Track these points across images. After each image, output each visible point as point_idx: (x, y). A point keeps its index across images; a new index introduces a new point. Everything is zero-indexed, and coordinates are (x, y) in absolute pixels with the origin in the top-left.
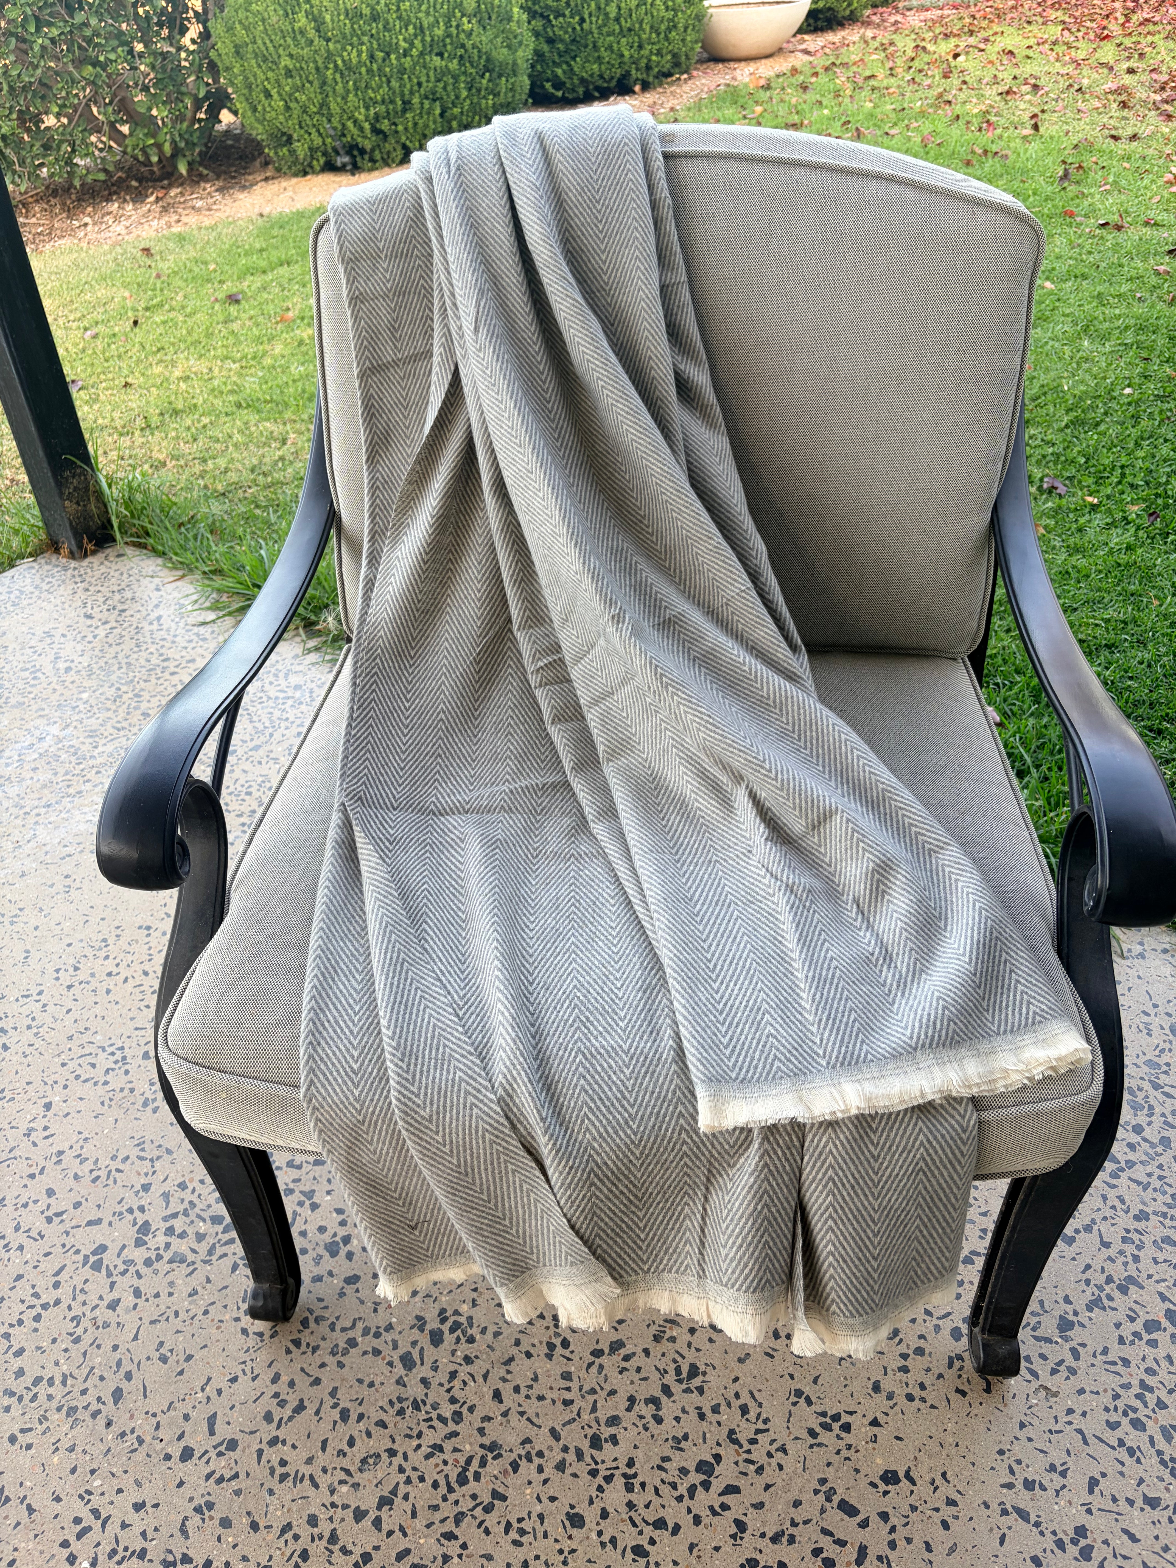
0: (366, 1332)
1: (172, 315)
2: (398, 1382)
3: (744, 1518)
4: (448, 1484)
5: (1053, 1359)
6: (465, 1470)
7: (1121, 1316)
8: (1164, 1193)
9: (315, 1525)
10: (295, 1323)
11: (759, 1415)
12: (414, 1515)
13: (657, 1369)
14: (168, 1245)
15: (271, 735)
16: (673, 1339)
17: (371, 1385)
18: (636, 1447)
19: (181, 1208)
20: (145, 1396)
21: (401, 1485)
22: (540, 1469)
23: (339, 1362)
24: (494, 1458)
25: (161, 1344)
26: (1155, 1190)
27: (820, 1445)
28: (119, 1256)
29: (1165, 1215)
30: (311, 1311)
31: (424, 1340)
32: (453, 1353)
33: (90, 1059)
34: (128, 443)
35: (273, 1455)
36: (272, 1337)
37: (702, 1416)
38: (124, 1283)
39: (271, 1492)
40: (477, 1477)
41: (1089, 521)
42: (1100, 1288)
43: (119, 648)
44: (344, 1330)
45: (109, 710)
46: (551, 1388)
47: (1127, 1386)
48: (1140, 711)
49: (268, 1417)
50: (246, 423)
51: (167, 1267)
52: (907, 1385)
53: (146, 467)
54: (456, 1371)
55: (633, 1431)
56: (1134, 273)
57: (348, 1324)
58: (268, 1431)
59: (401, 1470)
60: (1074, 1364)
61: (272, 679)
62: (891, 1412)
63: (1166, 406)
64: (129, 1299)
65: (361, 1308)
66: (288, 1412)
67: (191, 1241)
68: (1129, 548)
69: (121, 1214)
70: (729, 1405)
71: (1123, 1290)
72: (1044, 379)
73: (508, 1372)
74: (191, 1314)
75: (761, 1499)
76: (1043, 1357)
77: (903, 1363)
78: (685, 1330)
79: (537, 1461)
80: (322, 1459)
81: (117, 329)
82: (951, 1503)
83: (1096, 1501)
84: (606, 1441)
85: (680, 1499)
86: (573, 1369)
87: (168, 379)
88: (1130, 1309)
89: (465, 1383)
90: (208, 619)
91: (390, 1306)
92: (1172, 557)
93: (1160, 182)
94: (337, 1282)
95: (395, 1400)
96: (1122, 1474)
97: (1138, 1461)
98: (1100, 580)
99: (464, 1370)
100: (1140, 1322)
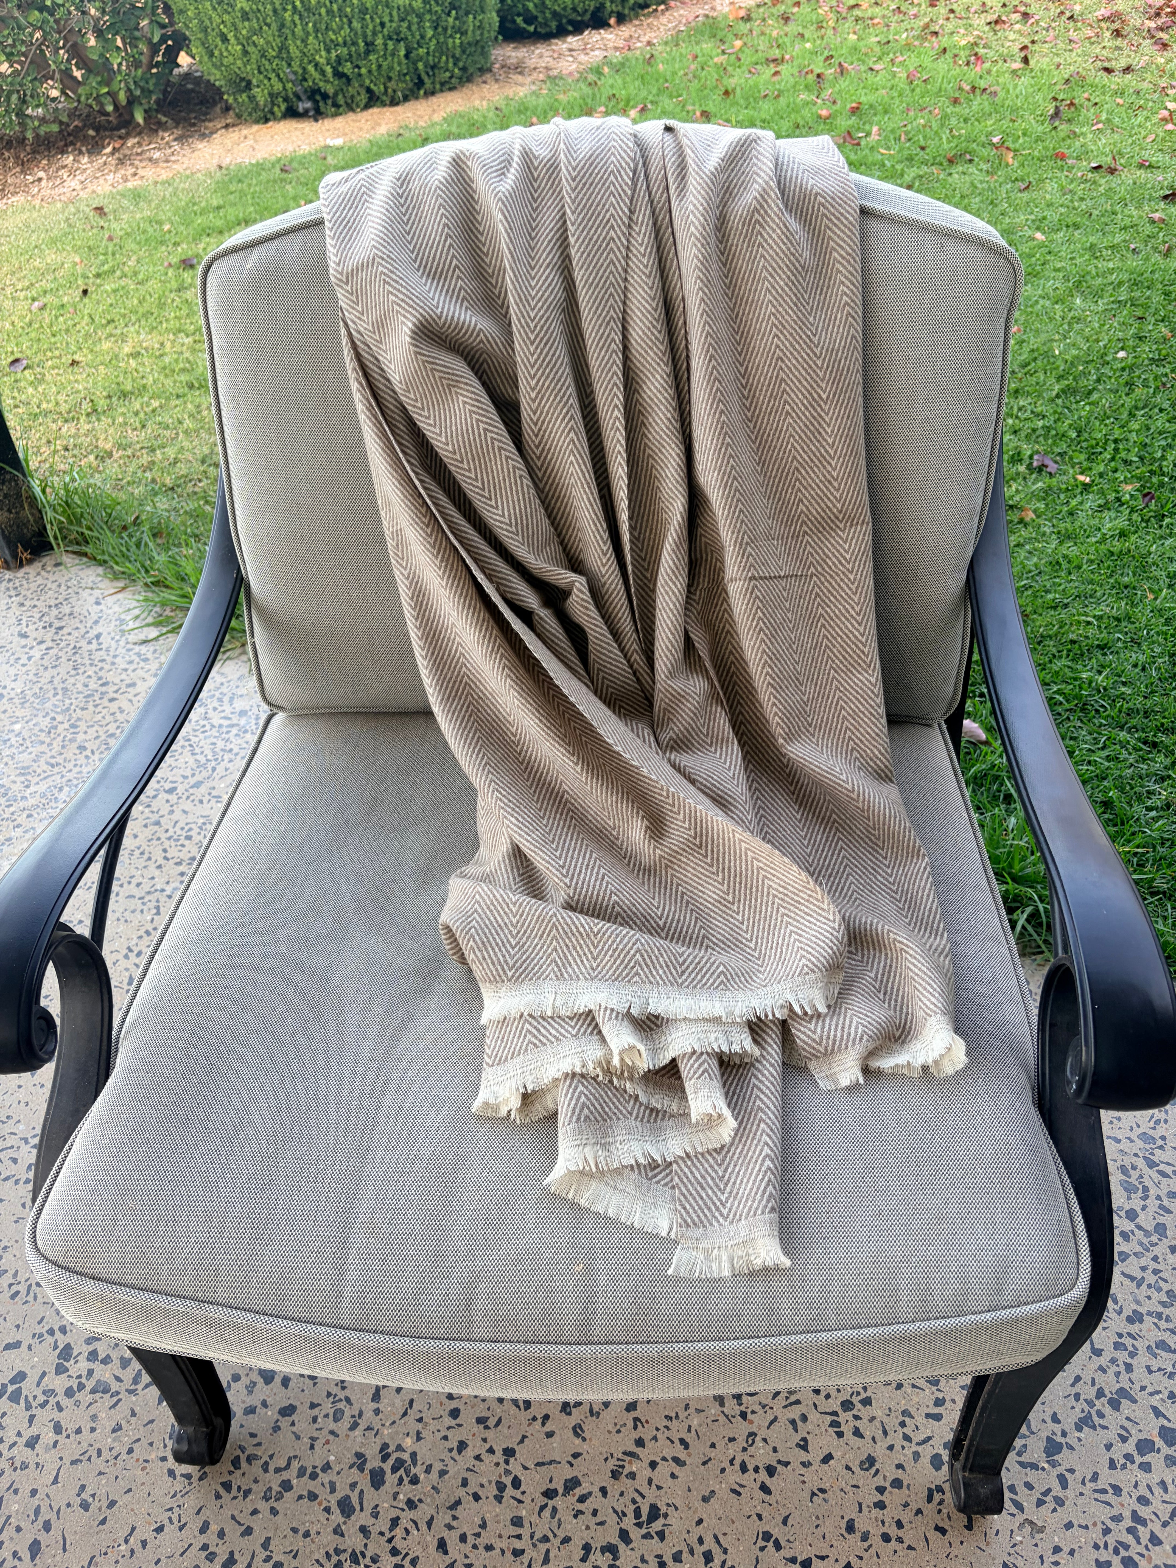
0: (302, 1472)
1: (123, 282)
2: (335, 1531)
5: (1039, 1488)
7: (1112, 1435)
8: (1159, 1290)
10: (225, 1464)
11: (724, 1562)
13: (615, 1511)
14: (90, 1372)
15: (214, 769)
16: (632, 1476)
17: (307, 1535)
20: (65, 1549)
23: (272, 1509)
25: (83, 1487)
26: (1149, 1286)
28: (38, 1385)
29: (1159, 1316)
30: (242, 1449)
31: (364, 1481)
32: (395, 1496)
33: (11, 1153)
34: (73, 431)
36: (200, 1479)
38: (45, 1416)
41: (1081, 503)
42: (1090, 1403)
43: (55, 672)
44: (278, 1470)
45: (43, 743)
46: (500, 1536)
47: (1117, 1519)
48: (1134, 722)
50: (199, 406)
51: (89, 1398)
52: (883, 1522)
53: (92, 458)
54: (398, 1518)
56: (1128, 221)
57: (282, 1464)
60: (1061, 1494)
61: (216, 704)
62: (865, 1555)
63: (1162, 370)
64: (48, 1436)
65: (297, 1444)
67: (115, 1367)
68: (1123, 534)
69: (41, 1335)
70: (692, 1552)
71: (1115, 1405)
72: (1034, 342)
73: (455, 1518)
74: (115, 1453)
76: (1029, 1486)
77: (879, 1497)
78: (646, 1464)
81: (65, 299)
86: (524, 1513)
87: (117, 356)
88: (1122, 1427)
89: (407, 1532)
90: (151, 637)
91: (328, 1442)
92: (1167, 543)
93: (1155, 119)
94: (271, 1413)
95: (332, 1552)
98: (1092, 572)
99: (406, 1516)
100: (1132, 1442)
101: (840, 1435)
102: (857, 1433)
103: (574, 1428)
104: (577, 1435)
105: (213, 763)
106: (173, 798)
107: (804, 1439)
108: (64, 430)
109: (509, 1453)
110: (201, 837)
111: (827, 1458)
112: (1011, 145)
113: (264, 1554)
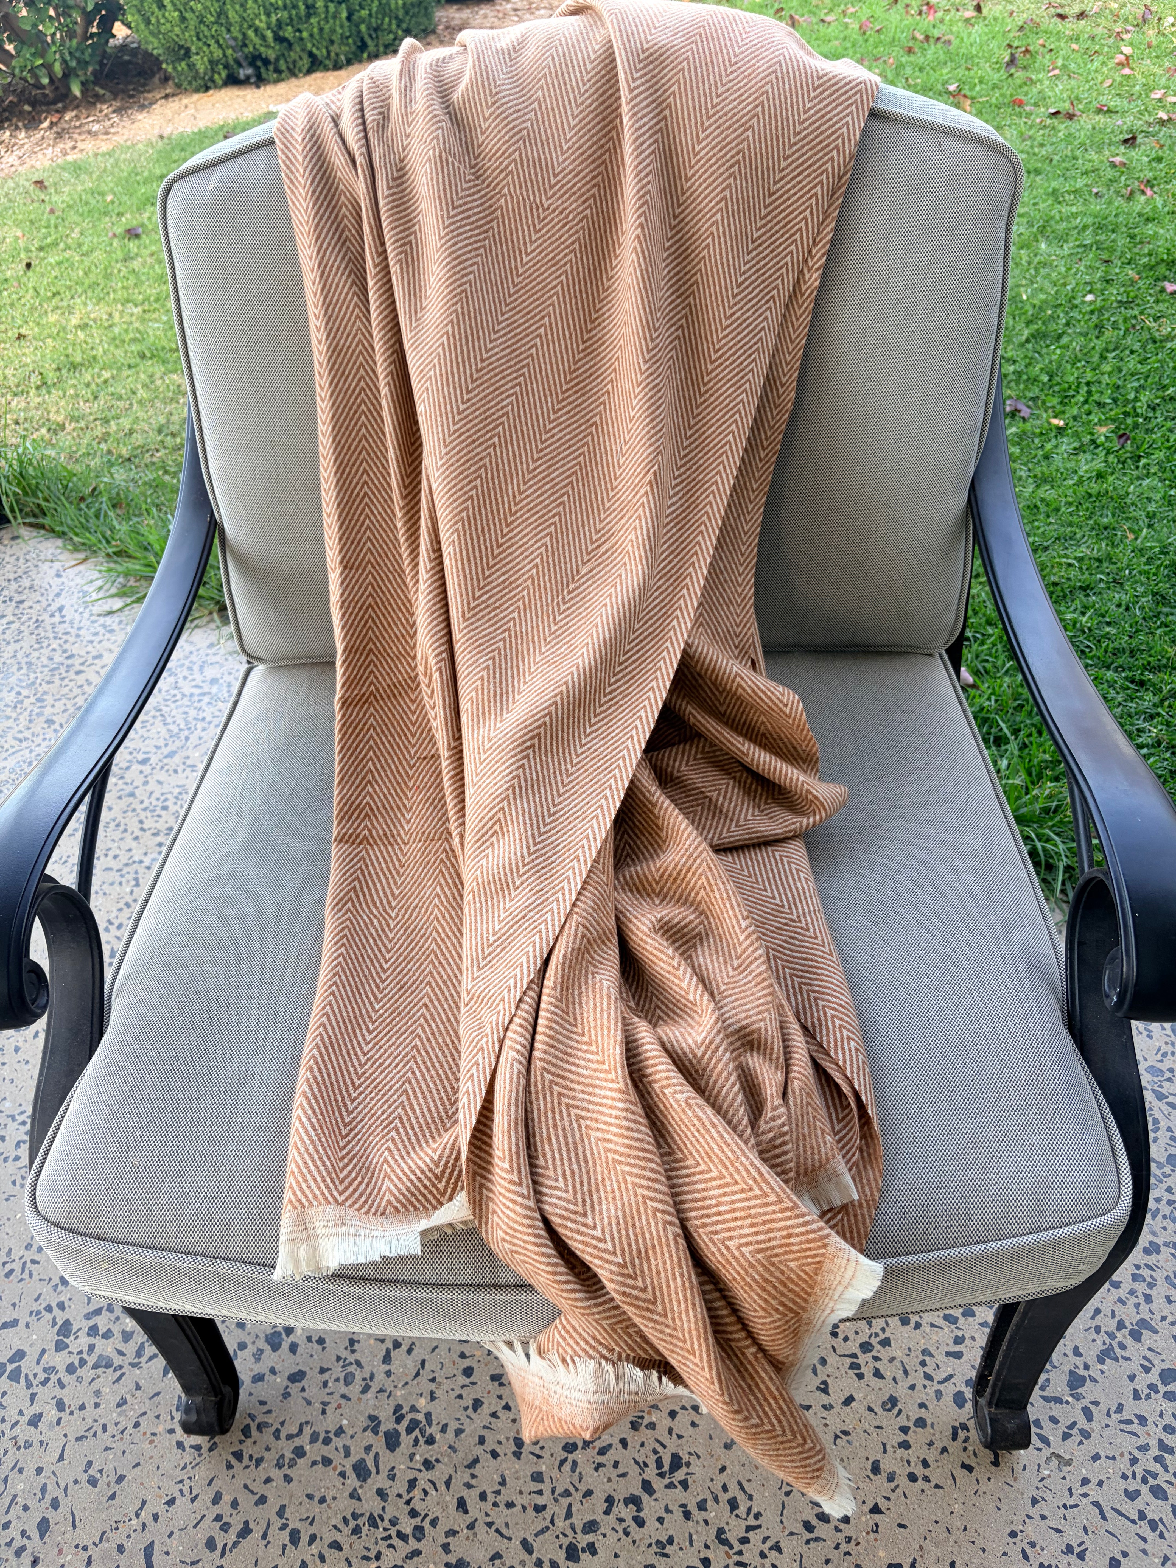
0: (314, 1438)
1: (67, 255)
2: (352, 1496)
5: (1065, 1422)
7: (1134, 1366)
10: (235, 1433)
11: (750, 1509)
13: (637, 1462)
14: (92, 1348)
15: (187, 738)
16: (652, 1426)
17: (323, 1500)
18: (616, 1555)
20: (74, 1526)
23: (286, 1476)
25: (89, 1464)
27: (817, 1539)
28: (38, 1362)
30: (252, 1417)
31: (379, 1444)
32: (411, 1457)
34: (23, 404)
36: (211, 1450)
37: (687, 1515)
38: (46, 1395)
41: (1056, 447)
42: (1111, 1335)
43: (17, 646)
44: (290, 1437)
45: (9, 718)
46: (521, 1493)
47: (1144, 1448)
48: (1120, 661)
49: (211, 1544)
50: (151, 376)
51: (92, 1373)
52: (908, 1462)
53: (44, 431)
54: (416, 1479)
55: (612, 1537)
56: (1089, 166)
57: (294, 1430)
58: (211, 1561)
60: (1087, 1426)
61: (186, 673)
62: (893, 1496)
63: (1130, 312)
64: (52, 1414)
65: (309, 1410)
66: (232, 1537)
67: (116, 1341)
68: (1100, 476)
69: (38, 1313)
70: (716, 1500)
71: (1136, 1336)
73: (473, 1476)
74: (120, 1428)
76: (1054, 1420)
77: (903, 1437)
78: (665, 1414)
81: (9, 274)
84: (584, 1551)
86: (544, 1468)
87: (64, 329)
88: (1144, 1358)
89: (426, 1493)
90: (115, 608)
91: (339, 1406)
92: (1144, 483)
93: (1112, 64)
94: (280, 1380)
95: (349, 1517)
96: (1144, 1552)
97: (1162, 1536)
98: (1071, 514)
99: (424, 1477)
100: (1155, 1372)
101: (860, 1376)
102: (878, 1374)
105: (186, 733)
106: (147, 769)
107: (824, 1383)
108: (14, 404)
110: (177, 807)
111: (849, 1400)
112: (968, 93)
113: (280, 1522)
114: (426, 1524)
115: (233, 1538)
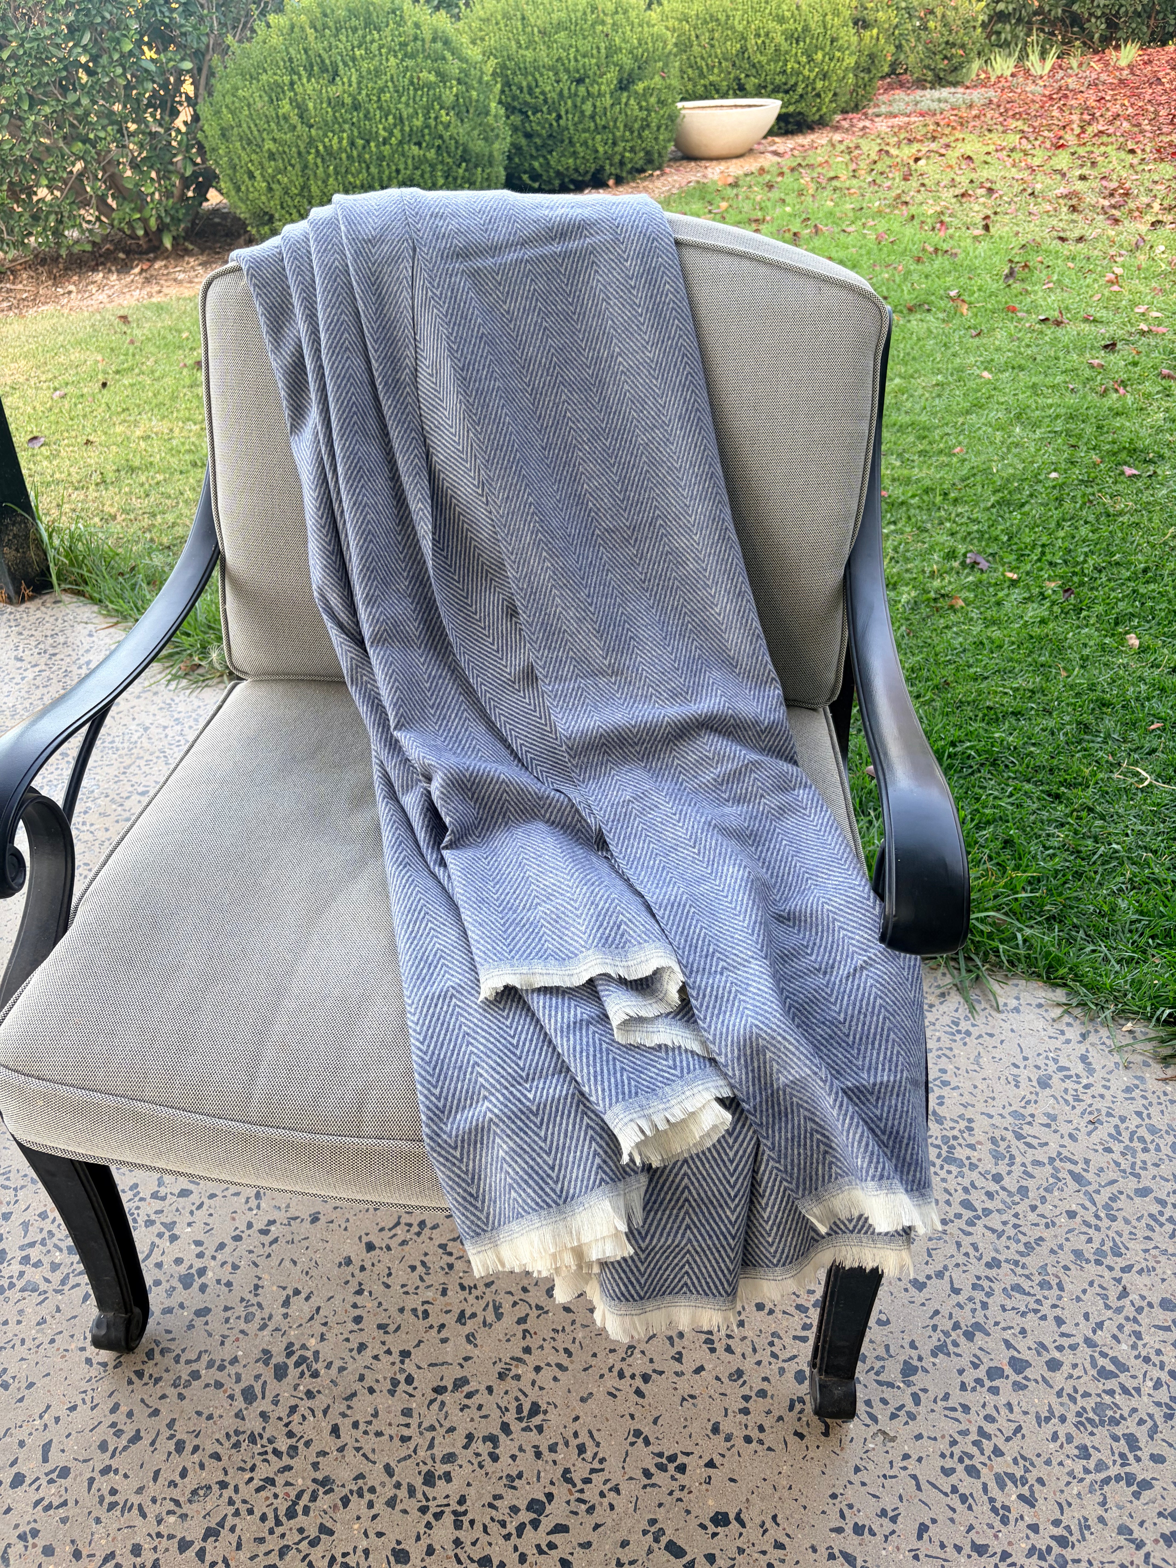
0: (210, 1364)
1: (140, 378)
2: (237, 1415)
3: (570, 1558)
4: (276, 1517)
5: (894, 1404)
6: (295, 1503)
7: (964, 1362)
8: (1018, 1241)
9: (139, 1555)
10: (140, 1354)
11: (596, 1454)
12: (239, 1547)
13: (499, 1407)
14: (22, 1274)
16: (517, 1377)
17: (210, 1417)
18: (469, 1484)
19: (39, 1237)
21: (229, 1517)
22: (371, 1505)
23: (180, 1394)
24: (326, 1493)
25: (5, 1370)
26: (1009, 1238)
27: (653, 1485)
29: (1016, 1263)
30: (157, 1342)
31: (268, 1374)
32: (296, 1387)
34: (82, 497)
35: (103, 1484)
36: (115, 1367)
37: (538, 1455)
39: (98, 1521)
40: (306, 1511)
41: (1008, 595)
42: (947, 1334)
43: (45, 690)
44: (188, 1362)
46: (390, 1424)
47: (964, 1433)
48: (1040, 777)
49: (103, 1446)
51: (19, 1295)
53: (97, 519)
54: (297, 1406)
55: (467, 1468)
56: (1069, 366)
57: (194, 1357)
58: (101, 1460)
59: (231, 1502)
60: (914, 1410)
62: (728, 1454)
63: (1090, 490)
65: (209, 1340)
66: (123, 1442)
67: (45, 1270)
68: (1043, 622)
70: (567, 1444)
71: (969, 1336)
72: (975, 461)
73: (349, 1407)
74: (37, 1342)
75: (589, 1539)
76: (884, 1401)
77: (745, 1404)
78: (531, 1368)
79: (368, 1496)
80: (153, 1489)
81: (85, 390)
82: (779, 1546)
83: (924, 1547)
84: (440, 1478)
85: (507, 1537)
86: (414, 1405)
87: (128, 438)
88: (975, 1356)
89: (304, 1418)
91: (237, 1340)
92: (1083, 631)
93: (1102, 281)
94: (187, 1314)
95: (232, 1433)
96: (952, 1520)
97: (970, 1508)
98: (1013, 651)
99: (304, 1406)
100: (983, 1369)
101: (713, 1350)
102: (729, 1349)
103: (467, 1337)
104: (469, 1341)
107: (680, 1353)
108: (73, 497)
109: (405, 1354)
111: (700, 1370)
112: (966, 298)
113: (168, 1433)
114: (301, 1445)
115: (125, 1443)
